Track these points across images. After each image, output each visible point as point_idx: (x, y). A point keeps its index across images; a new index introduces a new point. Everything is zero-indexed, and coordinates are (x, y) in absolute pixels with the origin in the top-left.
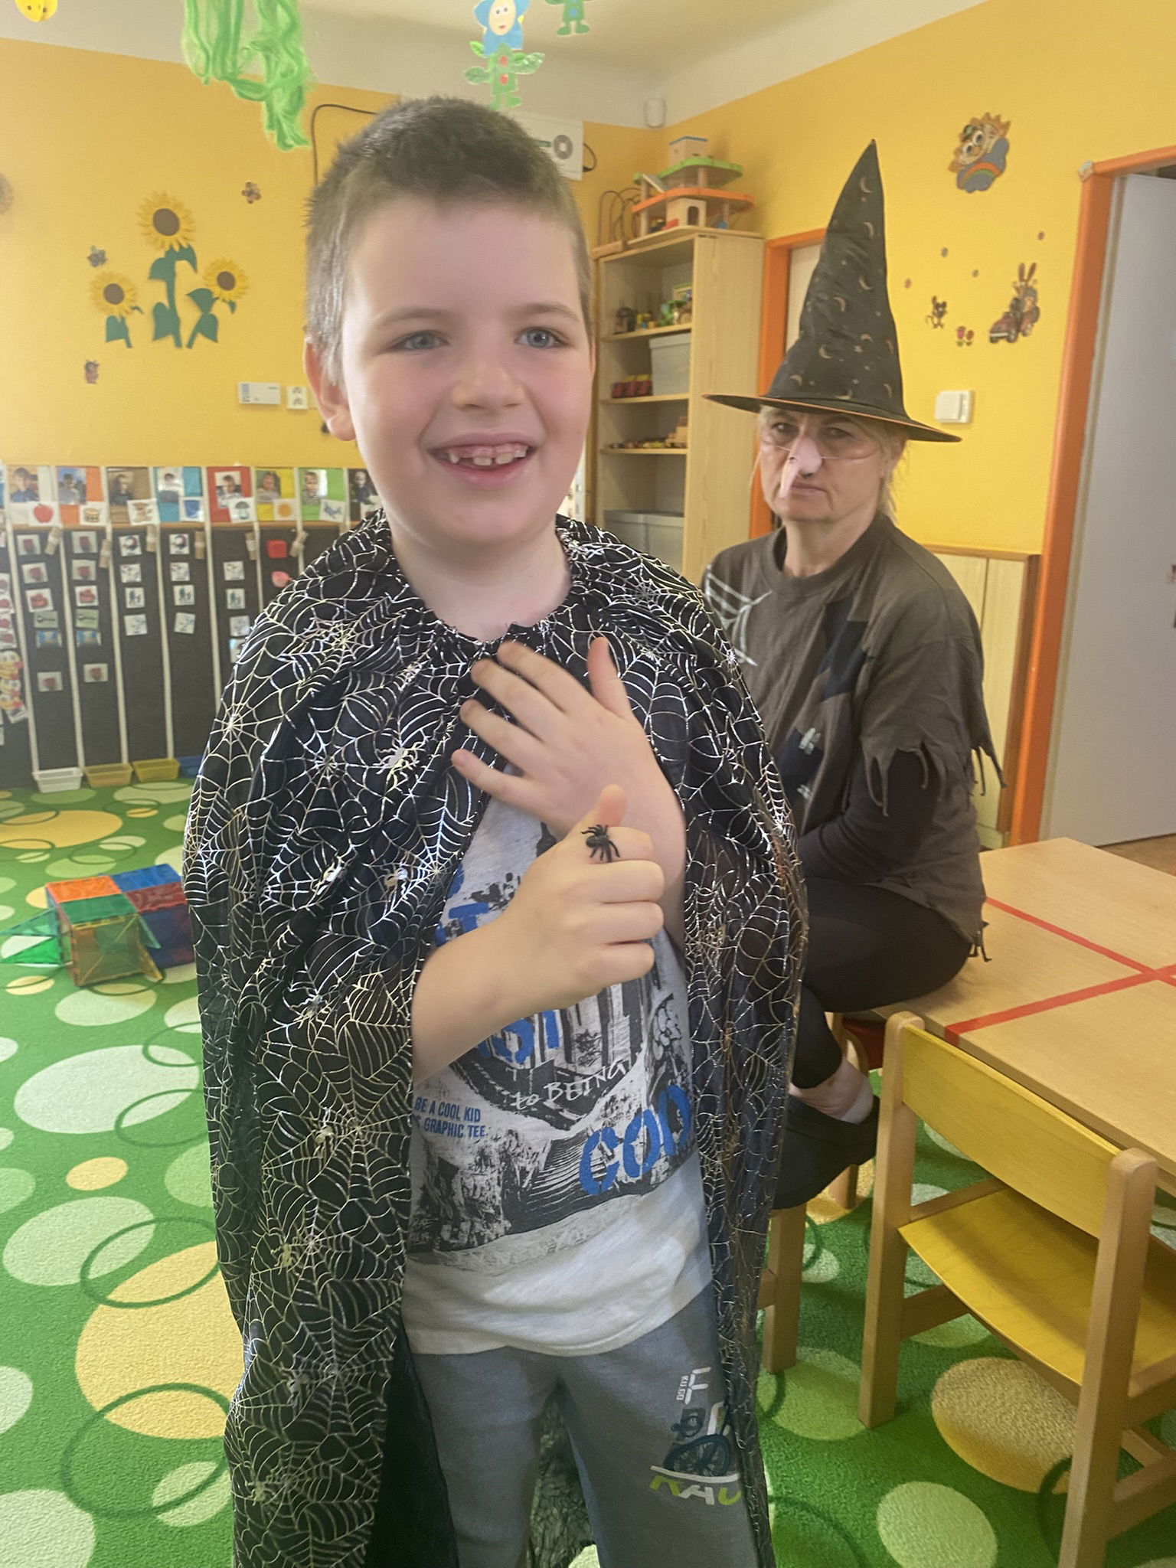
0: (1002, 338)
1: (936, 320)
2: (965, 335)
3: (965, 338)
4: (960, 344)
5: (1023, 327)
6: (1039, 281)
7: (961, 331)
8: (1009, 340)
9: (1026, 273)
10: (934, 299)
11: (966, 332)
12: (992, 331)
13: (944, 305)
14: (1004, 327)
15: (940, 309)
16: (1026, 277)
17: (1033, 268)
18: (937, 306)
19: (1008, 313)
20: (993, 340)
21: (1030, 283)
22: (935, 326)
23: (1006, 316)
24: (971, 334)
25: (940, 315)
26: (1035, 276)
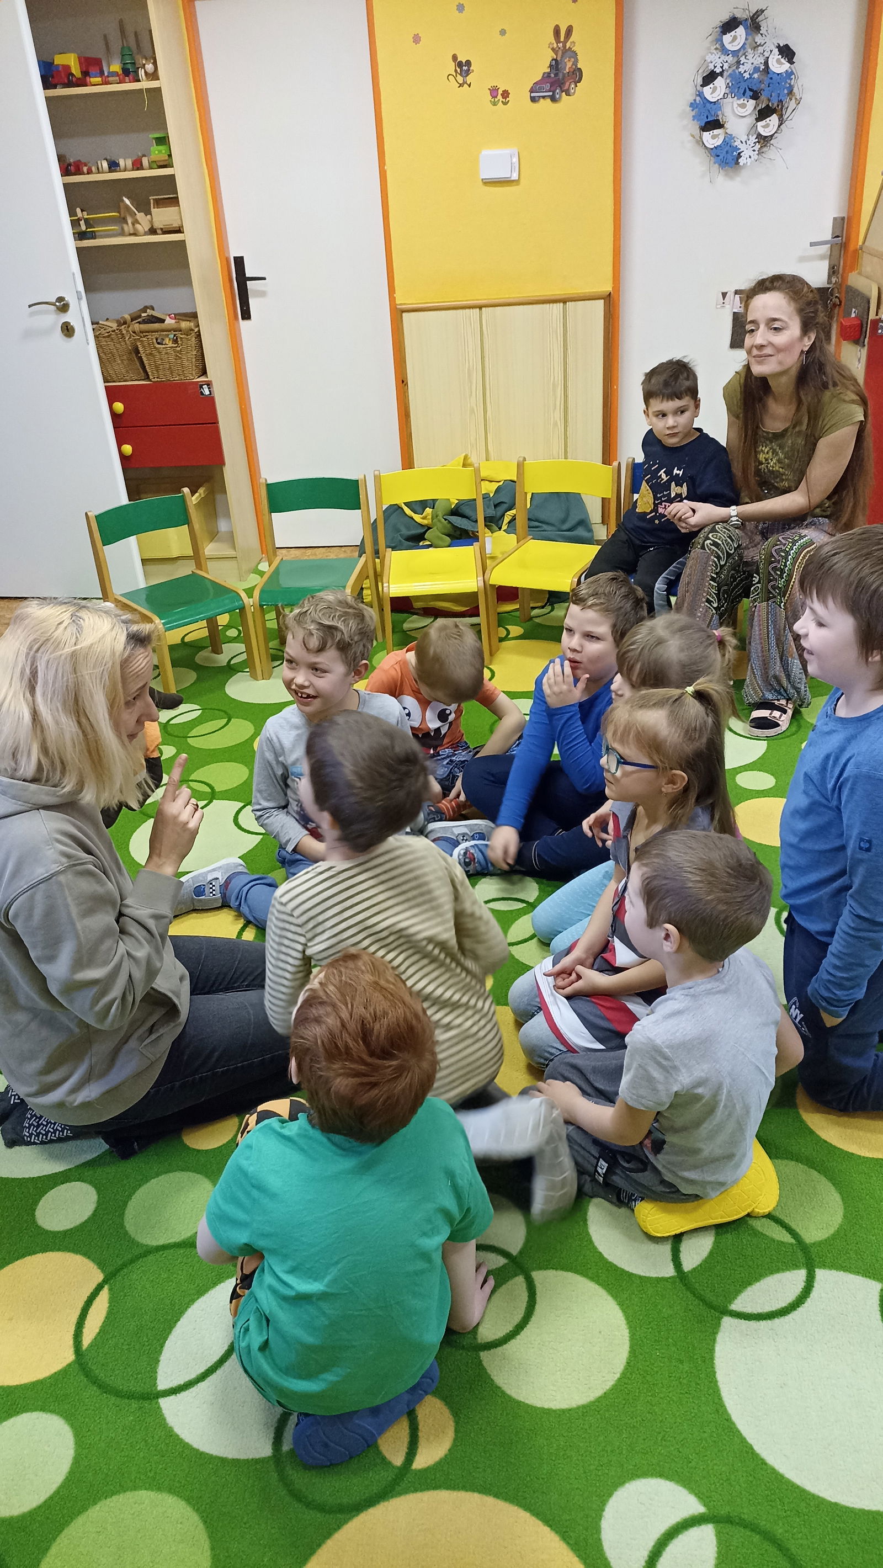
0: (544, 97)
1: (460, 79)
2: (499, 95)
3: (500, 97)
4: (495, 104)
5: (566, 87)
6: (578, 42)
7: (494, 91)
8: (553, 99)
9: (562, 35)
10: (455, 58)
11: (500, 92)
12: (531, 91)
13: (468, 63)
14: (548, 86)
15: (463, 68)
16: (562, 39)
17: (569, 31)
18: (460, 64)
19: (549, 73)
20: (533, 100)
21: (568, 45)
22: (461, 85)
23: (546, 76)
24: (506, 94)
25: (468, 72)
26: (571, 40)
